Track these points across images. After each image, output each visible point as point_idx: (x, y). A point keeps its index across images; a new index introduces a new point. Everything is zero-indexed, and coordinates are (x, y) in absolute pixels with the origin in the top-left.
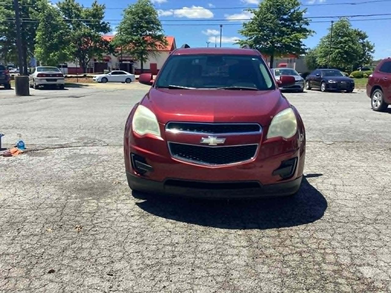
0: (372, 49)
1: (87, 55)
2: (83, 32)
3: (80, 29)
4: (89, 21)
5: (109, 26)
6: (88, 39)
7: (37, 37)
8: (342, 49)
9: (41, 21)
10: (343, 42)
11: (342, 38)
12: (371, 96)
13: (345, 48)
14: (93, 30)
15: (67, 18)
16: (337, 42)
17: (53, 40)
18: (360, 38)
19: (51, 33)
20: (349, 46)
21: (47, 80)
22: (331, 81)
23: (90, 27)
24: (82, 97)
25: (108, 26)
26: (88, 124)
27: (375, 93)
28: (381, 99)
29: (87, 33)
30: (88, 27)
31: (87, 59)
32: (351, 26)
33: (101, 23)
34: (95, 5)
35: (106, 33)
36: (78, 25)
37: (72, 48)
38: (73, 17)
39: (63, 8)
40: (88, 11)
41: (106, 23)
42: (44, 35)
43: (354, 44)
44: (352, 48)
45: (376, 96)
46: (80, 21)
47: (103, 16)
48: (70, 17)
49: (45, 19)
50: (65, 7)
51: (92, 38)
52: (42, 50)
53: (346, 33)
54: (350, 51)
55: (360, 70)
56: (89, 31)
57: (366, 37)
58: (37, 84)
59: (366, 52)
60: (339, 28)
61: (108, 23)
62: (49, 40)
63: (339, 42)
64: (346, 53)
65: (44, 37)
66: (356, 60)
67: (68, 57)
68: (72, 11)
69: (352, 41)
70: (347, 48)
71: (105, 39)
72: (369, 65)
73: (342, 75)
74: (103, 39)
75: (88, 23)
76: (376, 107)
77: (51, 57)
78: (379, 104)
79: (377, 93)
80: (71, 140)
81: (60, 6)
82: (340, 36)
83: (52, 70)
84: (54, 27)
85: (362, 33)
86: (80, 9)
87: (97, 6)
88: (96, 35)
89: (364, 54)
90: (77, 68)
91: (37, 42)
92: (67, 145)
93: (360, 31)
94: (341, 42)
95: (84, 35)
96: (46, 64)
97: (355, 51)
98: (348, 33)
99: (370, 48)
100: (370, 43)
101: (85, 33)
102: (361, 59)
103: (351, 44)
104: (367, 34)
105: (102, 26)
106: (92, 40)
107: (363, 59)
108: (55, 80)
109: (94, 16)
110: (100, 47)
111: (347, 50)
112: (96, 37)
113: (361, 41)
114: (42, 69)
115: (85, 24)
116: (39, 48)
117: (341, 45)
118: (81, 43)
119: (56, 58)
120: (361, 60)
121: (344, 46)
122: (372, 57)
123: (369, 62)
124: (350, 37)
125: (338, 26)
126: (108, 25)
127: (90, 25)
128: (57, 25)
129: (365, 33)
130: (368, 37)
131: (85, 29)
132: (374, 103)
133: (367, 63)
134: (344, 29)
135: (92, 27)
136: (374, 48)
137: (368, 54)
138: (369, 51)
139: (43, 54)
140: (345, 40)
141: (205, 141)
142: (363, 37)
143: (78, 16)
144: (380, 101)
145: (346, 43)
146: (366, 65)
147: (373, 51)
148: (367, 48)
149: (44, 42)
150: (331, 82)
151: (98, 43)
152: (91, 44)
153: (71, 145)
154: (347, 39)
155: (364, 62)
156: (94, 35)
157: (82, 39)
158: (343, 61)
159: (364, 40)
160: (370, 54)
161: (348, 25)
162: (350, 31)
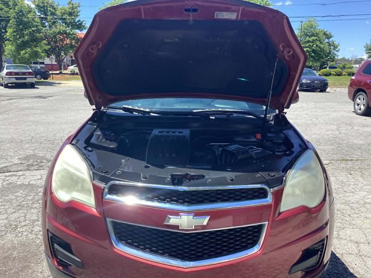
0: (337, 48)
1: (62, 52)
2: (58, 30)
3: (56, 27)
4: (64, 19)
5: (85, 24)
6: (63, 37)
7: (8, 34)
8: (310, 48)
9: (12, 18)
10: (310, 41)
11: (309, 38)
12: (354, 99)
13: (312, 46)
14: (69, 27)
15: (42, 16)
16: (305, 42)
17: (24, 37)
18: (326, 38)
19: (22, 30)
20: (317, 46)
21: (17, 78)
22: (305, 80)
23: (65, 25)
24: (49, 98)
25: (83, 24)
26: (43, 135)
27: (359, 96)
28: (365, 103)
29: (63, 31)
30: (64, 24)
31: (63, 56)
32: (318, 26)
33: (76, 21)
34: (70, 3)
35: (82, 30)
36: (54, 23)
37: (44, 45)
38: (48, 15)
39: (38, 6)
40: (64, 9)
41: (81, 21)
42: (14, 32)
43: (321, 43)
44: (320, 47)
45: (360, 99)
46: (56, 19)
47: (78, 14)
48: (46, 14)
49: (16, 16)
50: (40, 4)
51: (68, 35)
52: (13, 48)
53: (313, 33)
54: (317, 49)
55: (328, 68)
56: (64, 29)
57: (331, 37)
58: (6, 82)
59: (331, 51)
60: (306, 28)
61: (84, 21)
62: (20, 38)
63: (307, 41)
64: (314, 51)
65: (15, 34)
66: (323, 58)
67: (40, 55)
68: (47, 8)
69: (320, 41)
70: (314, 47)
71: (80, 36)
72: (334, 63)
73: (315, 75)
74: (78, 37)
75: (63, 21)
76: (360, 111)
77: (21, 54)
78: (363, 108)
79: (361, 96)
80: (13, 160)
81: (35, 4)
82: (308, 36)
83: (23, 68)
84: (25, 24)
85: (328, 33)
86: (55, 7)
87: (73, 5)
88: (71, 33)
89: (330, 53)
90: (52, 65)
91: (8, 40)
92: (5, 169)
93: (326, 31)
94: (309, 42)
95: (60, 33)
96: (17, 62)
97: (322, 50)
98: (315, 33)
99: (335, 47)
100: (335, 42)
101: (60, 31)
102: (327, 57)
103: (318, 43)
104: (332, 34)
105: (78, 23)
106: (67, 38)
107: (329, 57)
108: (25, 78)
109: (70, 14)
110: (76, 44)
111: (315, 49)
112: (72, 35)
113: (327, 40)
114: (13, 67)
115: (60, 22)
116: (10, 46)
117: (309, 44)
118: (57, 40)
119: (27, 56)
120: (327, 59)
121: (312, 45)
122: (337, 56)
123: (334, 60)
124: (317, 37)
125: (306, 26)
126: (84, 22)
127: (66, 23)
128: (29, 22)
129: (330, 33)
130: (333, 37)
131: (61, 27)
132: (356, 107)
133: (332, 62)
134: (312, 29)
135: (67, 25)
136: (339, 47)
137: (333, 52)
138: (334, 50)
139: (14, 52)
140: (313, 40)
141: (173, 220)
142: (328, 37)
143: (53, 14)
144: (364, 105)
145: (313, 42)
146: (332, 63)
147: (338, 50)
148: (332, 47)
149: (16, 39)
150: (305, 82)
151: (74, 40)
152: (66, 41)
153: (10, 169)
154: (315, 38)
155: (330, 60)
156: (69, 33)
157: (57, 37)
158: (312, 59)
159: (330, 40)
160: (336, 52)
161: (315, 25)
162: (318, 31)
